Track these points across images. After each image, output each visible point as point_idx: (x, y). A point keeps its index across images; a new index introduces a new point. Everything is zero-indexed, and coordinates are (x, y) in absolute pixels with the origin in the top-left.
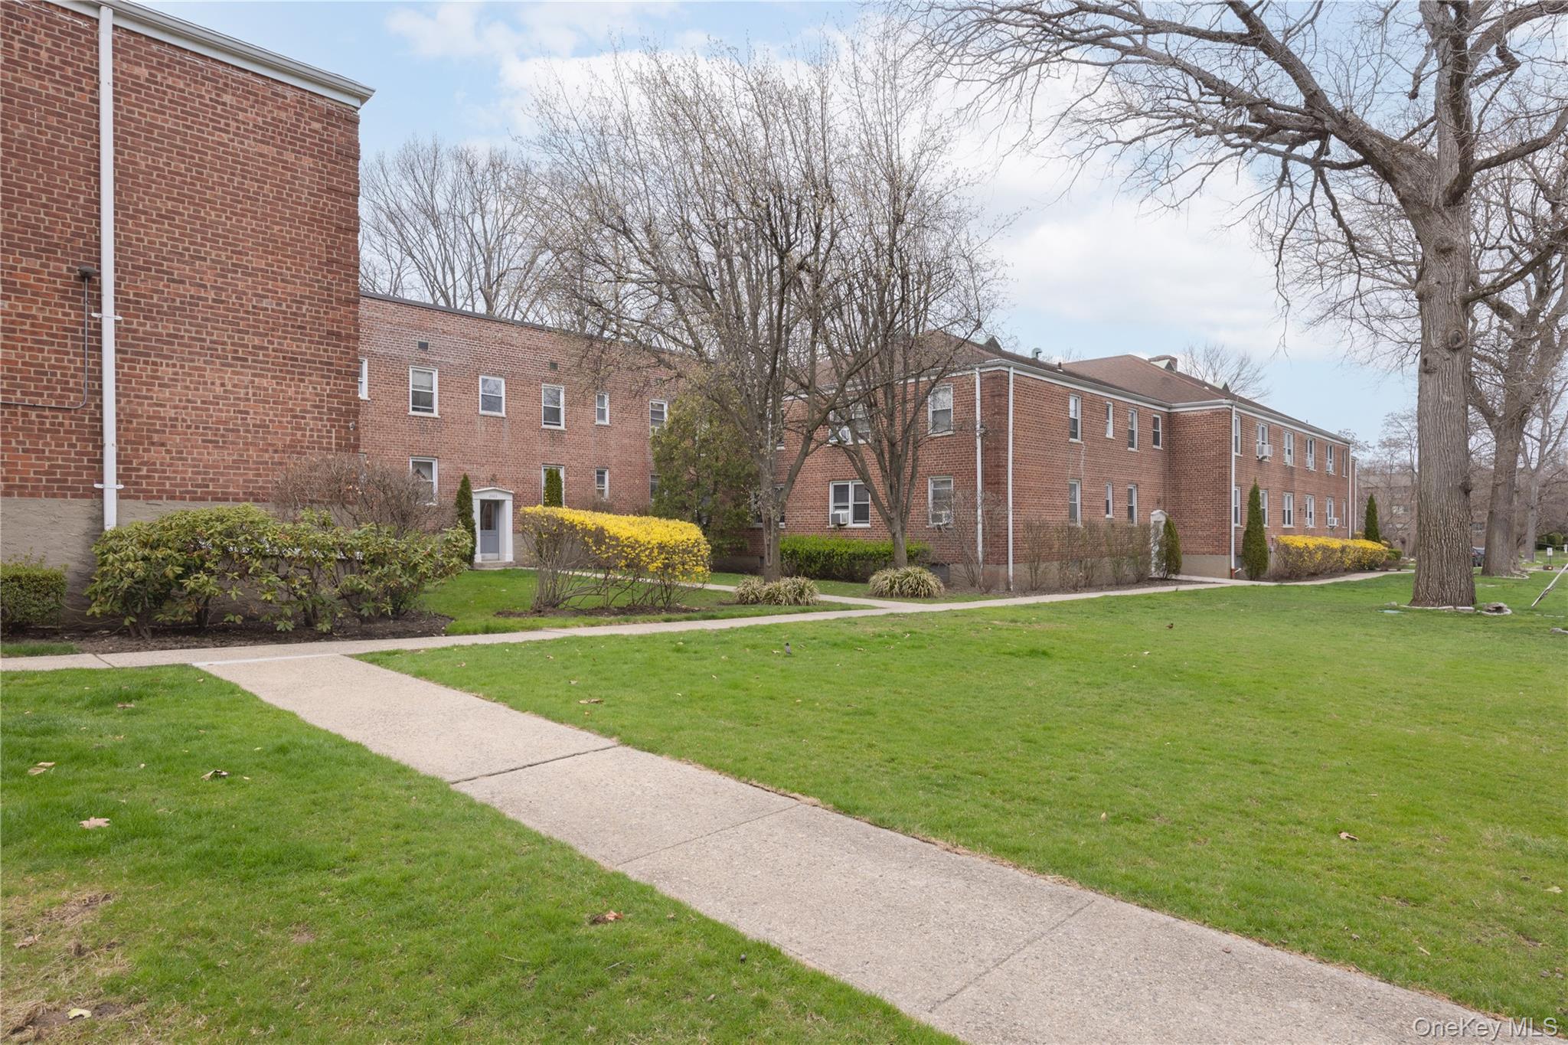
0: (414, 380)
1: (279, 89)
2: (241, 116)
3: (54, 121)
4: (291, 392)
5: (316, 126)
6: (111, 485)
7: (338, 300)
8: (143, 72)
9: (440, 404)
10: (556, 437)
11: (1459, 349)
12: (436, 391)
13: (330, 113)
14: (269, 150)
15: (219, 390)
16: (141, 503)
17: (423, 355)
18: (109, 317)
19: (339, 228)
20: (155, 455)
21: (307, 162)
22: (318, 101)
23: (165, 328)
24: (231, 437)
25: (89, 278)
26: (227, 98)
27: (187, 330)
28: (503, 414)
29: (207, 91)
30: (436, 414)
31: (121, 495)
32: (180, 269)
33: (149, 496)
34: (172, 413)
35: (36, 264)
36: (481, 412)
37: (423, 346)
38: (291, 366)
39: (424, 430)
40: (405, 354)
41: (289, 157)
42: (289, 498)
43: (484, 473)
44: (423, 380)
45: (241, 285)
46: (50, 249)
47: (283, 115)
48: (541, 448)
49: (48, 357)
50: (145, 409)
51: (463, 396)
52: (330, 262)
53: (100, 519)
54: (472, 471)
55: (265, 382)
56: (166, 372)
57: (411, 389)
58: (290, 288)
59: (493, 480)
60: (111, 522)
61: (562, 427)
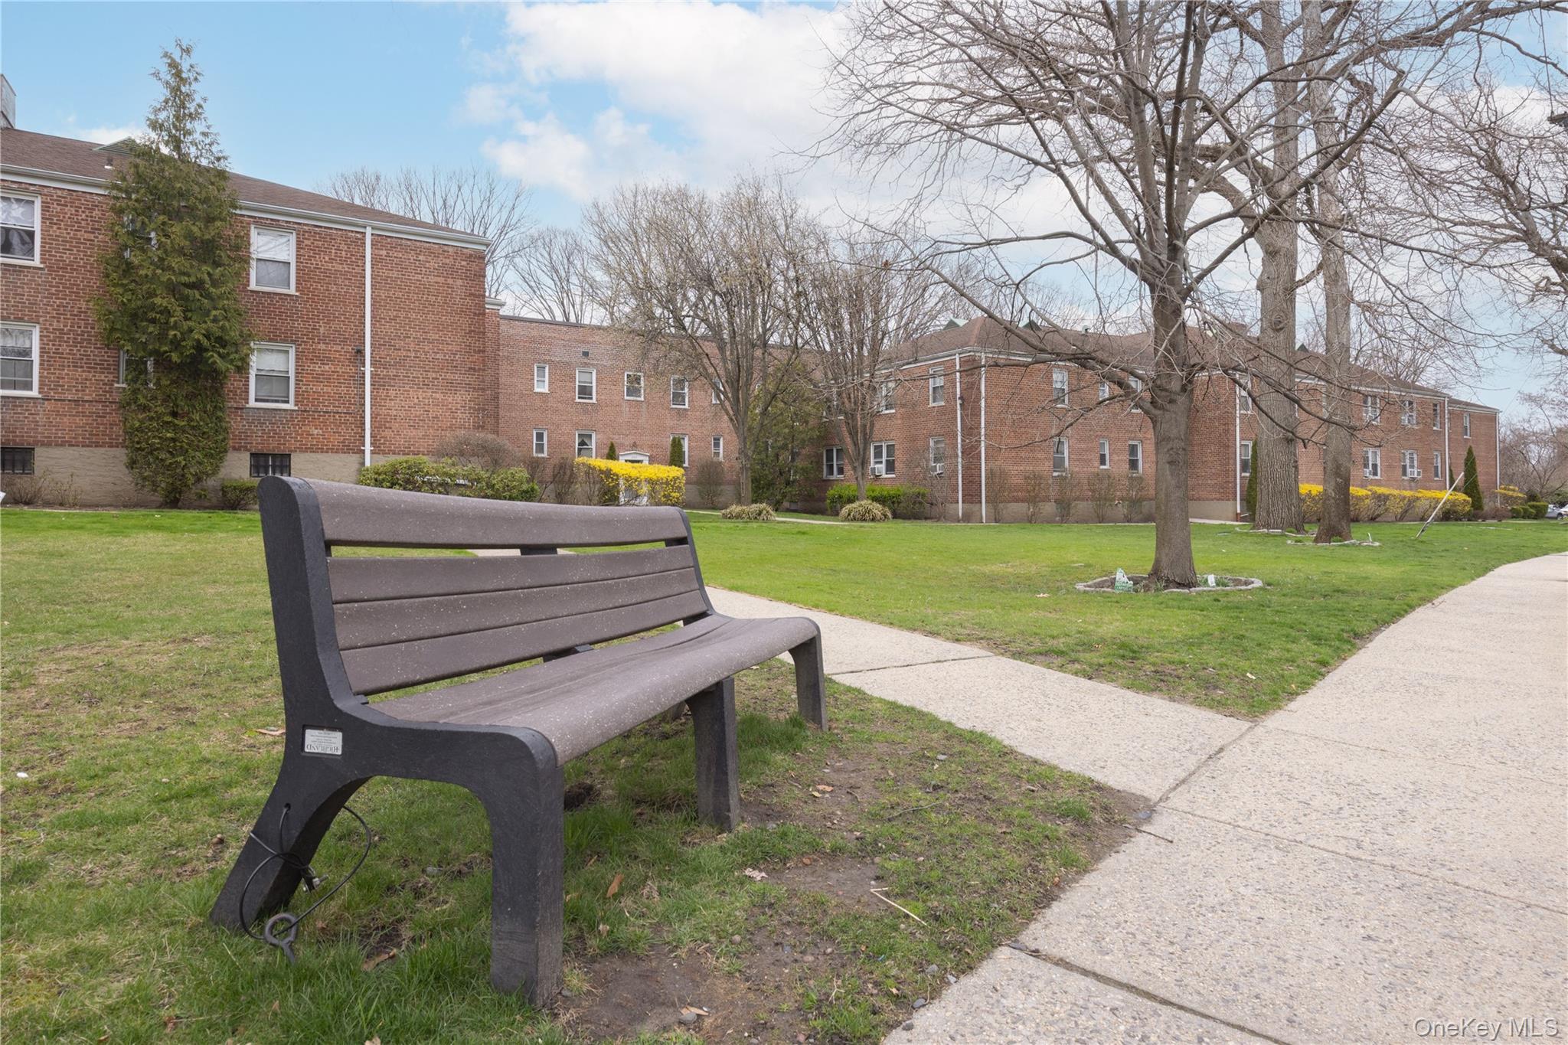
0: (579, 379)
1: (446, 248)
2: (427, 265)
3: (347, 282)
4: (450, 400)
5: (464, 263)
6: (368, 448)
7: (475, 351)
8: (384, 253)
9: (597, 394)
10: (681, 414)
11: (1281, 329)
12: (594, 384)
13: (471, 255)
14: (441, 280)
15: (416, 401)
16: (381, 456)
17: (586, 360)
18: (368, 369)
19: (475, 314)
20: (388, 433)
21: (459, 282)
22: (465, 251)
23: (392, 372)
24: (421, 423)
25: (360, 352)
26: (421, 258)
27: (402, 373)
28: (642, 399)
29: (412, 256)
30: (594, 401)
31: (373, 452)
32: (399, 344)
33: (384, 453)
34: (395, 413)
35: (339, 348)
36: (626, 398)
37: (586, 354)
38: (451, 387)
39: (586, 412)
40: (573, 360)
41: (450, 281)
42: (439, 453)
43: (629, 441)
44: (585, 378)
45: (427, 348)
46: (344, 341)
47: (447, 261)
48: (669, 423)
49: (343, 389)
50: (383, 411)
51: (613, 387)
52: (470, 332)
53: (363, 464)
54: (617, 439)
55: (438, 396)
56: (392, 393)
57: (577, 384)
58: (450, 347)
59: (634, 446)
60: (368, 464)
61: (687, 406)
